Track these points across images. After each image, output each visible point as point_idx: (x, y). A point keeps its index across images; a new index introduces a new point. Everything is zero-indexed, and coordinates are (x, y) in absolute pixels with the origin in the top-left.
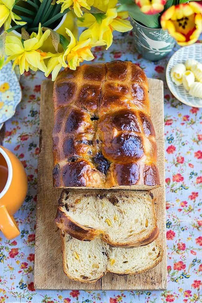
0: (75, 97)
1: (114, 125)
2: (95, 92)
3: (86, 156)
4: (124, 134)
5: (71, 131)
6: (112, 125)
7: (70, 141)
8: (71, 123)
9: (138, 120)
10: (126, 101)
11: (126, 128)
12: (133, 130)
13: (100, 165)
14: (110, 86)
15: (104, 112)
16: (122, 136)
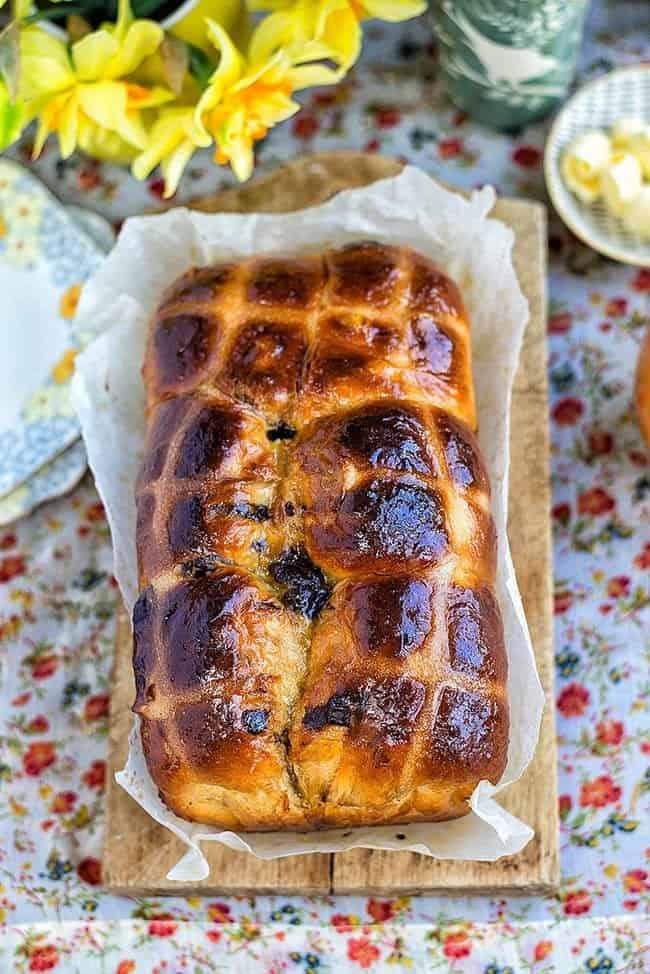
0: (216, 364)
1: (344, 450)
2: (282, 343)
3: (247, 556)
4: (380, 482)
5: (197, 471)
6: (338, 451)
7: (191, 506)
8: (195, 445)
9: (430, 435)
10: (389, 372)
11: (385, 462)
12: (410, 468)
13: (295, 587)
14: (335, 324)
15: (312, 412)
16: (373, 486)
